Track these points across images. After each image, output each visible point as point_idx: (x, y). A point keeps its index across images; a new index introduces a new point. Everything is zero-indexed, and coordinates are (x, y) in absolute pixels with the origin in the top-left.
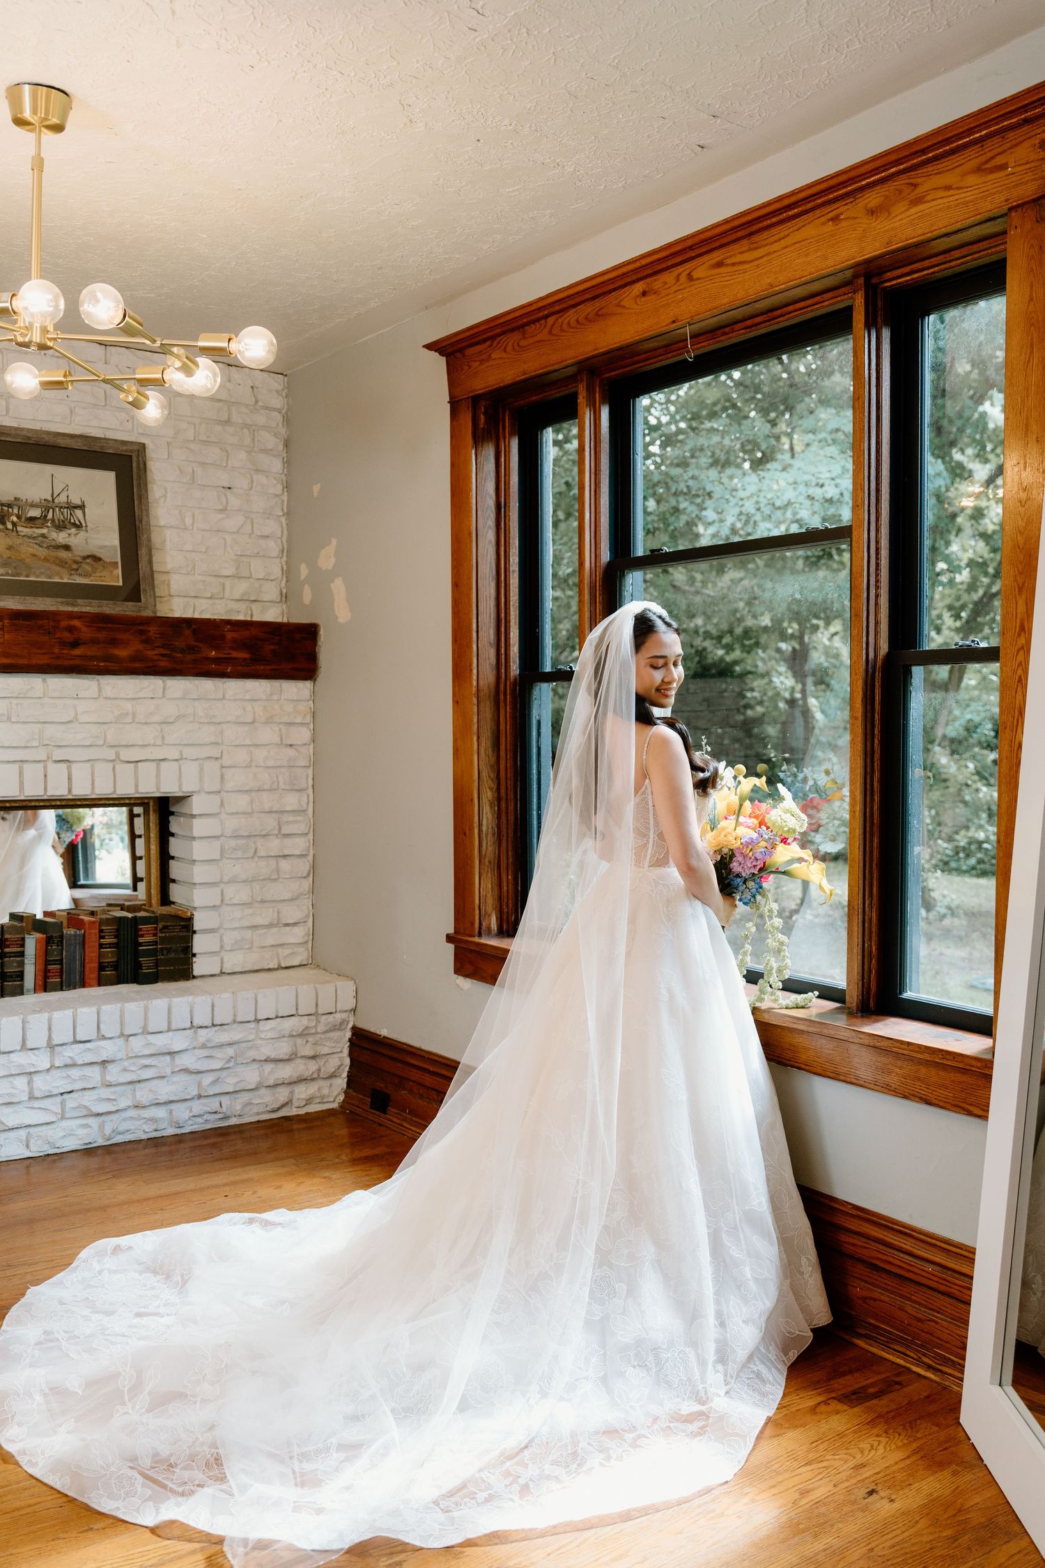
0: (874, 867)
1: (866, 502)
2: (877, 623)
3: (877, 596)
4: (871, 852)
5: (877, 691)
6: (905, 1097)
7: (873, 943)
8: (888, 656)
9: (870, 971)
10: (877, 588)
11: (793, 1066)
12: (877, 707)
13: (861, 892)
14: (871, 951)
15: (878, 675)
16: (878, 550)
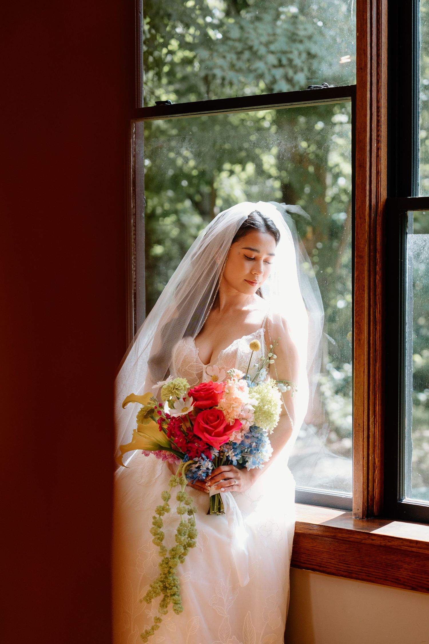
0: (377, 389)
1: (369, 66)
2: (378, 173)
3: (378, 149)
4: (375, 375)
5: (379, 233)
6: (414, 588)
7: (376, 456)
8: (387, 201)
9: (374, 481)
10: (378, 142)
11: (307, 569)
12: (379, 247)
13: (366, 411)
14: (374, 463)
15: (379, 220)
16: (378, 108)
